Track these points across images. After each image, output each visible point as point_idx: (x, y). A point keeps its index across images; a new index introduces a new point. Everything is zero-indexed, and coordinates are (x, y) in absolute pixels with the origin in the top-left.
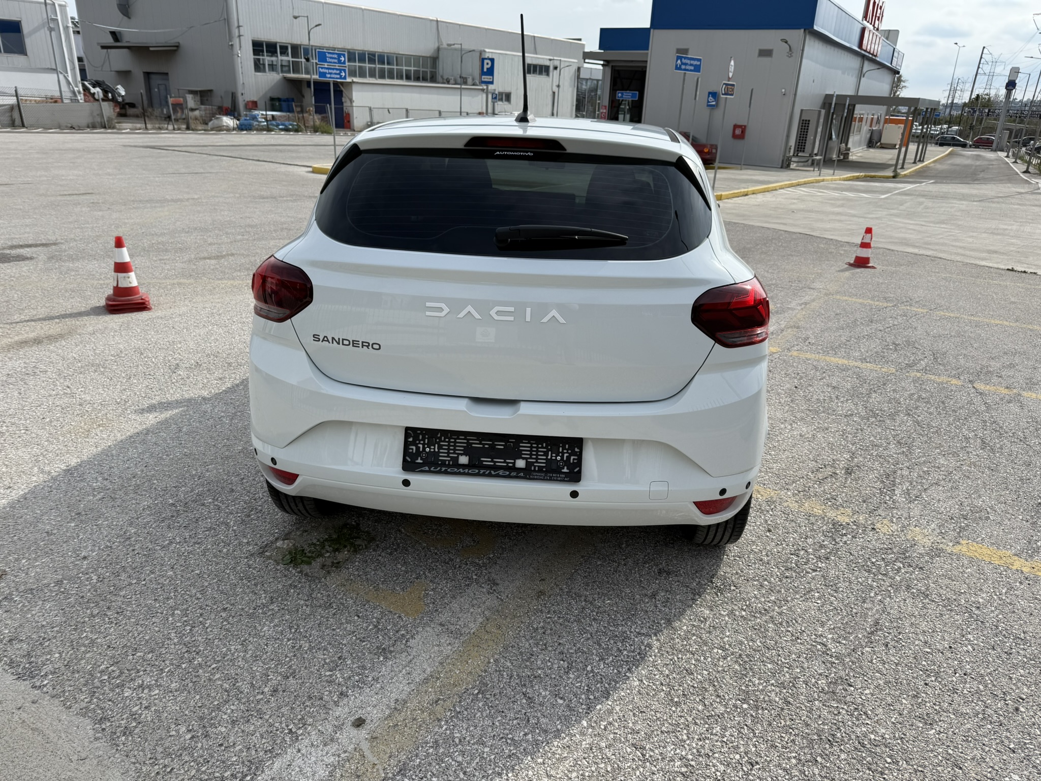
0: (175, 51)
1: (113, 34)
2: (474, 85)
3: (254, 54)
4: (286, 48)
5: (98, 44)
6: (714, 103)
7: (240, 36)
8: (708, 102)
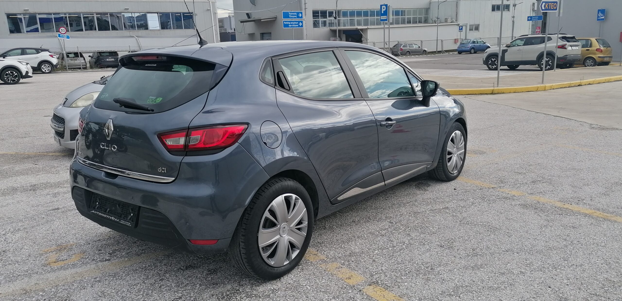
0: (275, 20)
1: (248, 14)
2: (452, 22)
3: (313, 18)
4: (332, 12)
5: (239, 20)
6: (603, 17)
7: (305, 9)
8: (598, 17)
